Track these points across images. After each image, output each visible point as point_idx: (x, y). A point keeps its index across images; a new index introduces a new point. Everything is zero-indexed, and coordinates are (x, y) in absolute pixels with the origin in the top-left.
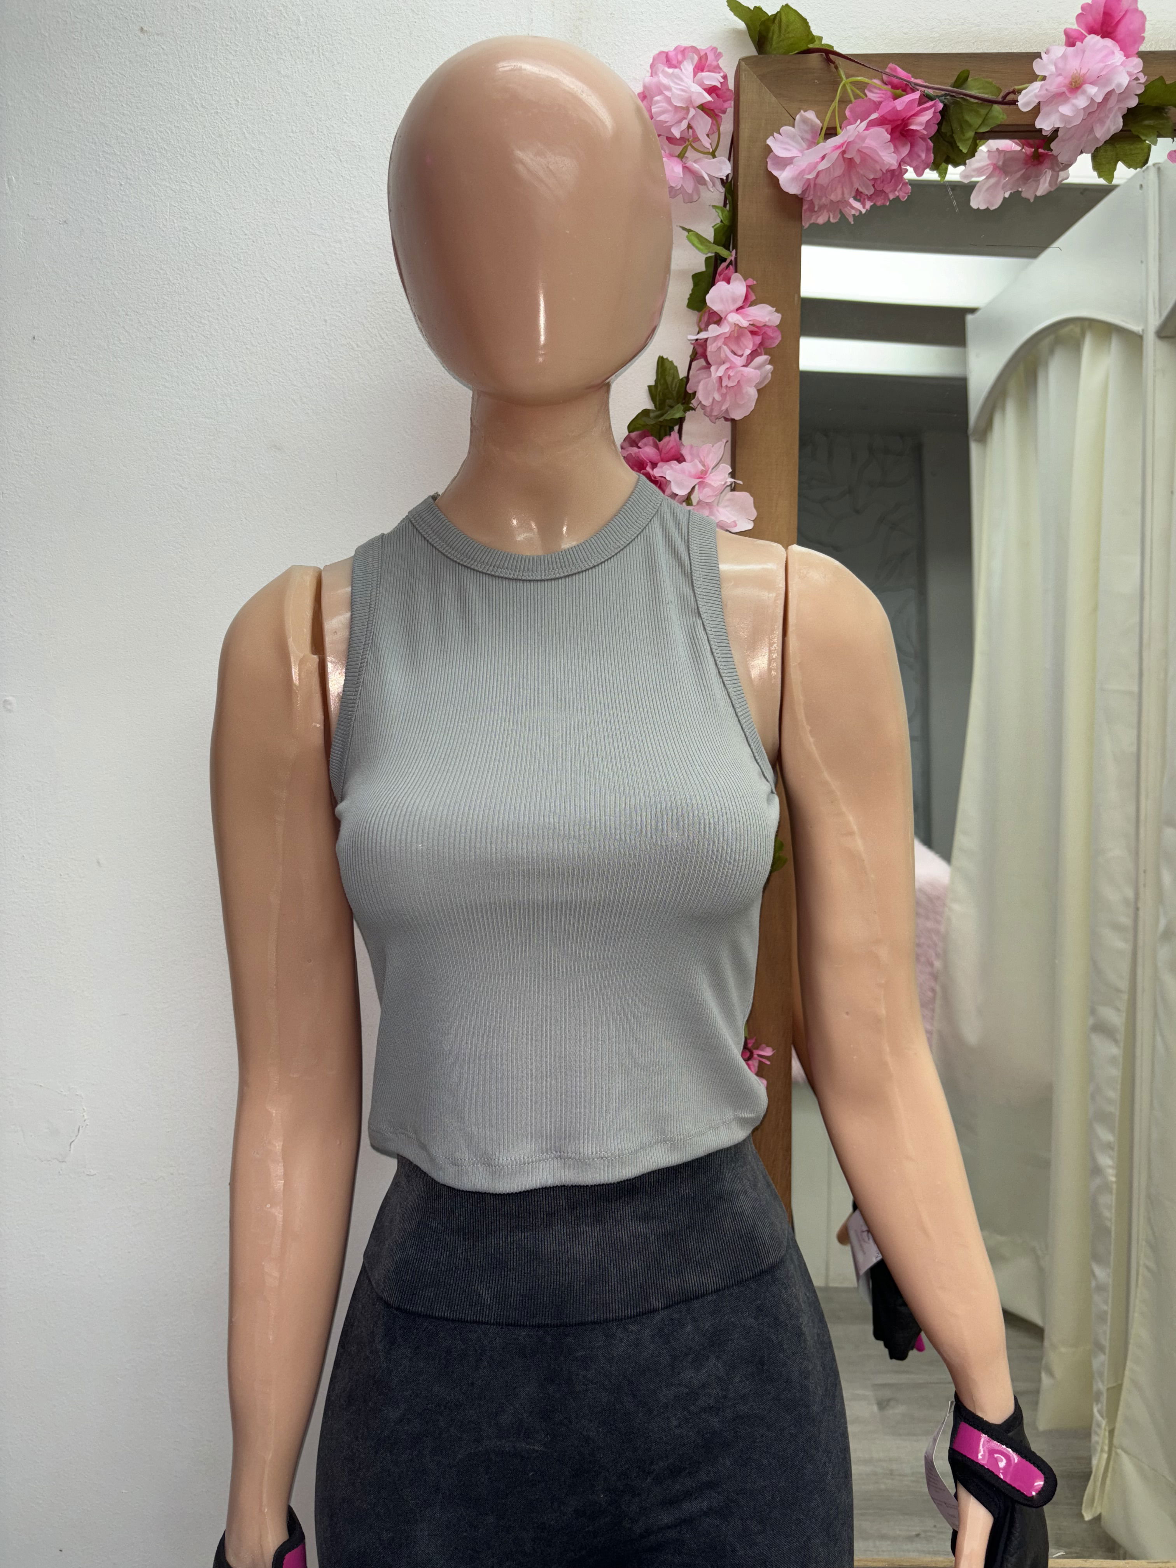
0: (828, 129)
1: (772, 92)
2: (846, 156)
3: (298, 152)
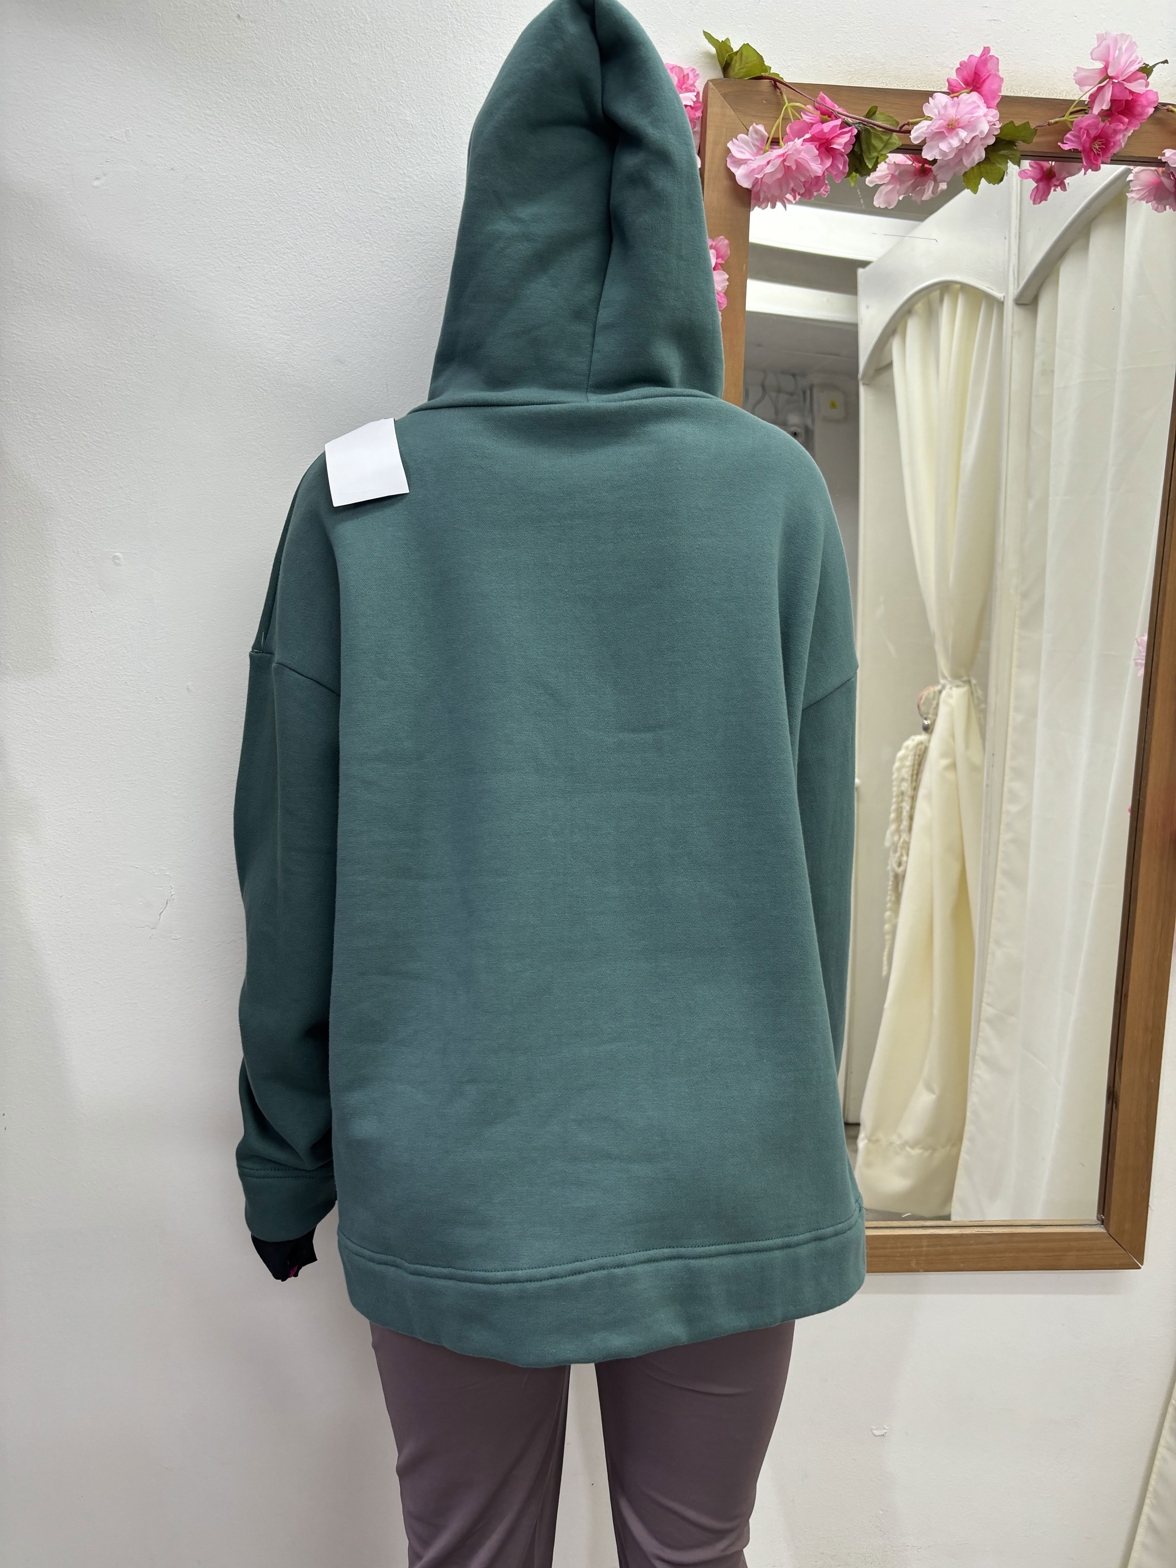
0: (773, 138)
1: (731, 107)
2: (786, 164)
3: (363, 125)
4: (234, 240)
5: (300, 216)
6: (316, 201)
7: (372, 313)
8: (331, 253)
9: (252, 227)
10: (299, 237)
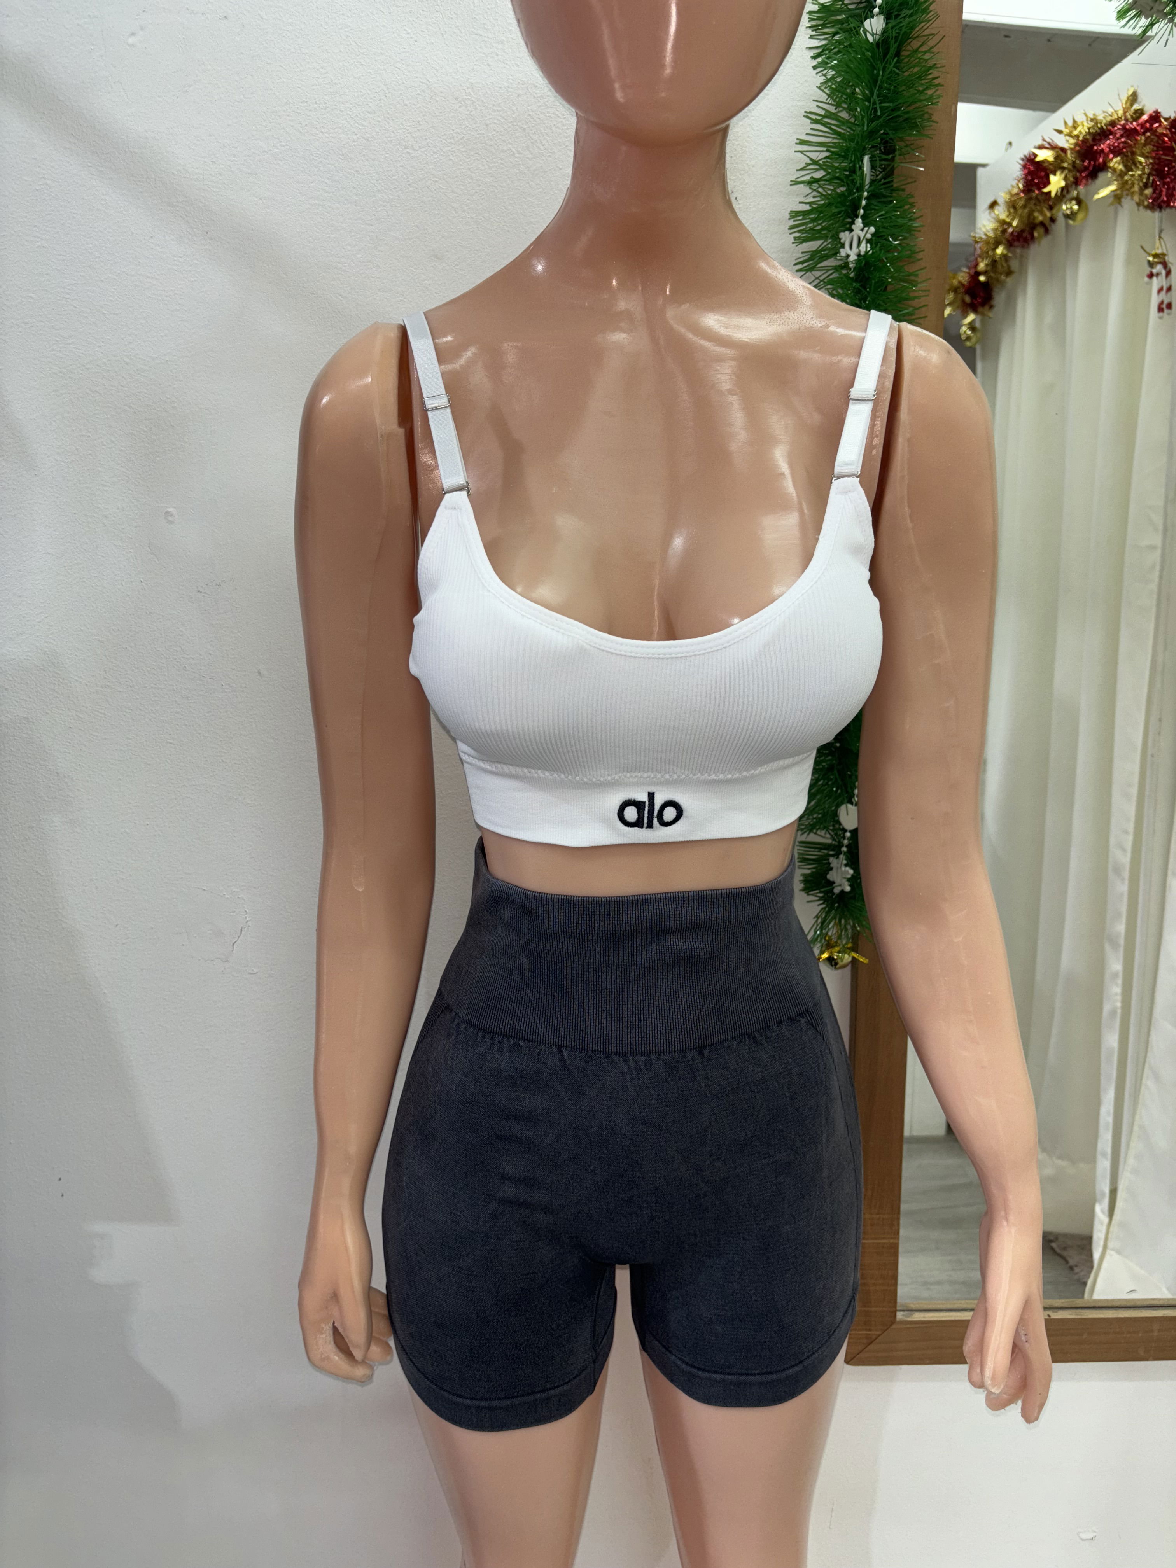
4: (303, 105)
5: (385, 70)
6: (404, 50)
7: (477, 192)
8: (424, 116)
9: (325, 87)
10: (382, 98)
